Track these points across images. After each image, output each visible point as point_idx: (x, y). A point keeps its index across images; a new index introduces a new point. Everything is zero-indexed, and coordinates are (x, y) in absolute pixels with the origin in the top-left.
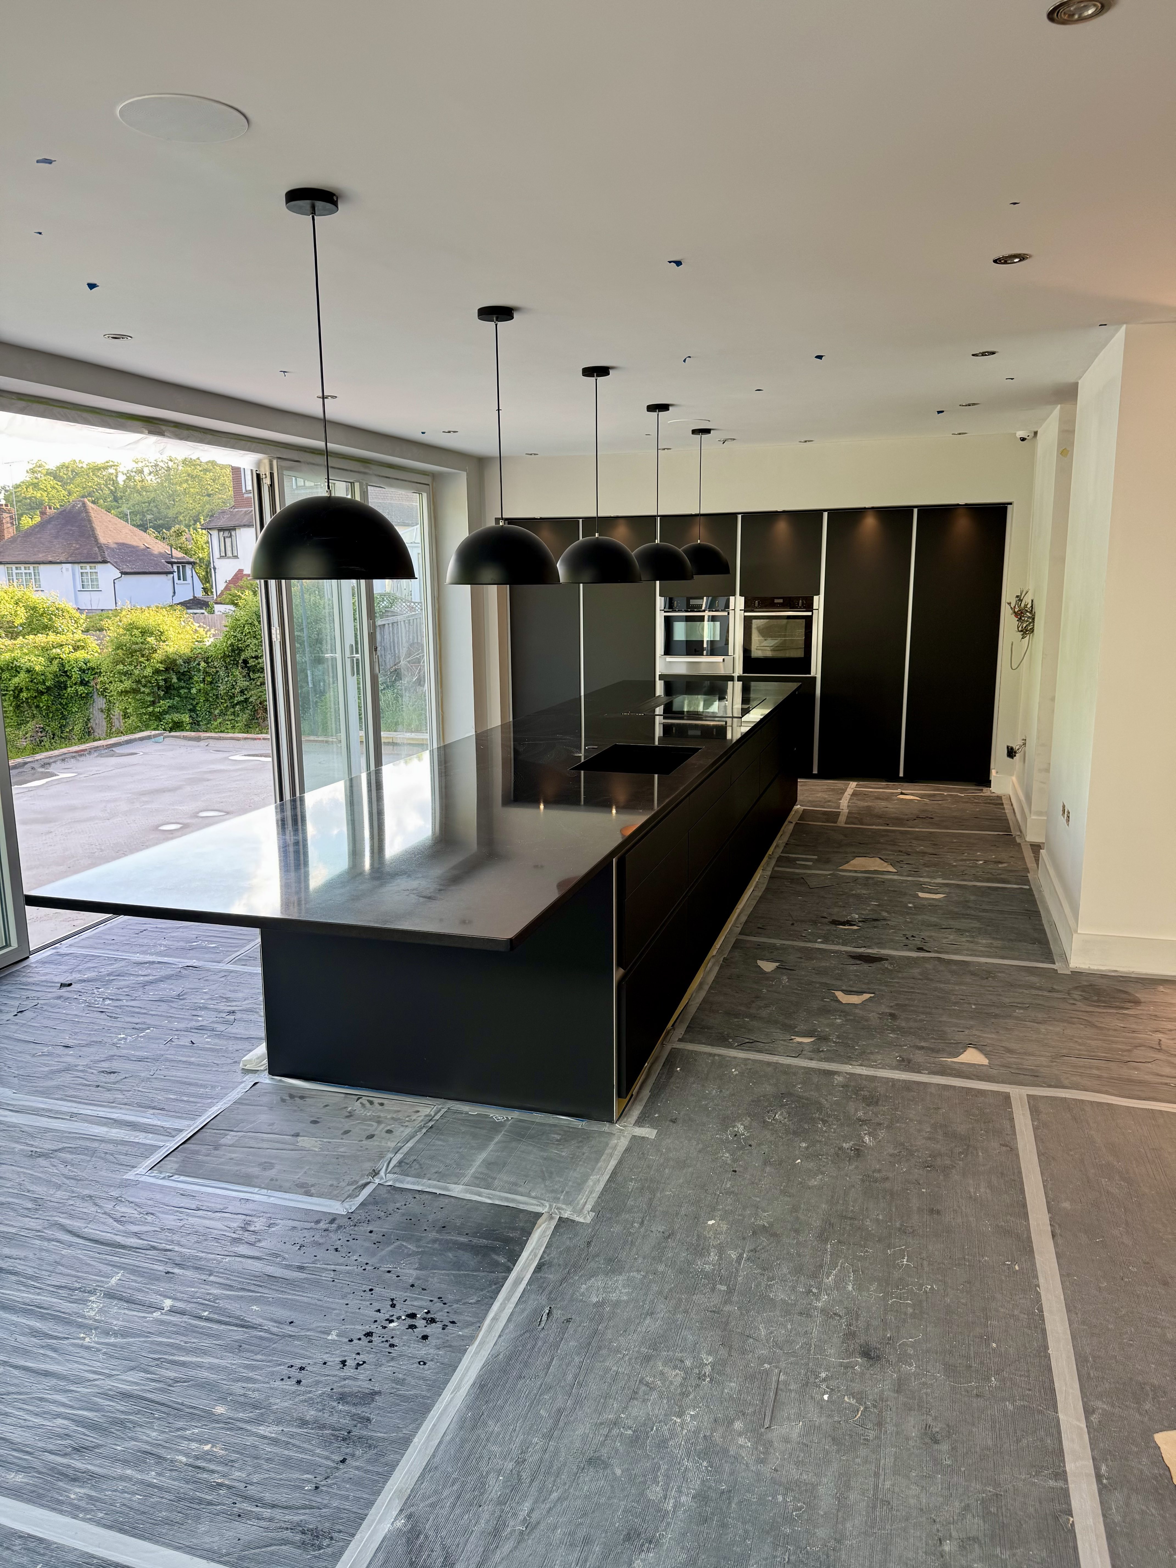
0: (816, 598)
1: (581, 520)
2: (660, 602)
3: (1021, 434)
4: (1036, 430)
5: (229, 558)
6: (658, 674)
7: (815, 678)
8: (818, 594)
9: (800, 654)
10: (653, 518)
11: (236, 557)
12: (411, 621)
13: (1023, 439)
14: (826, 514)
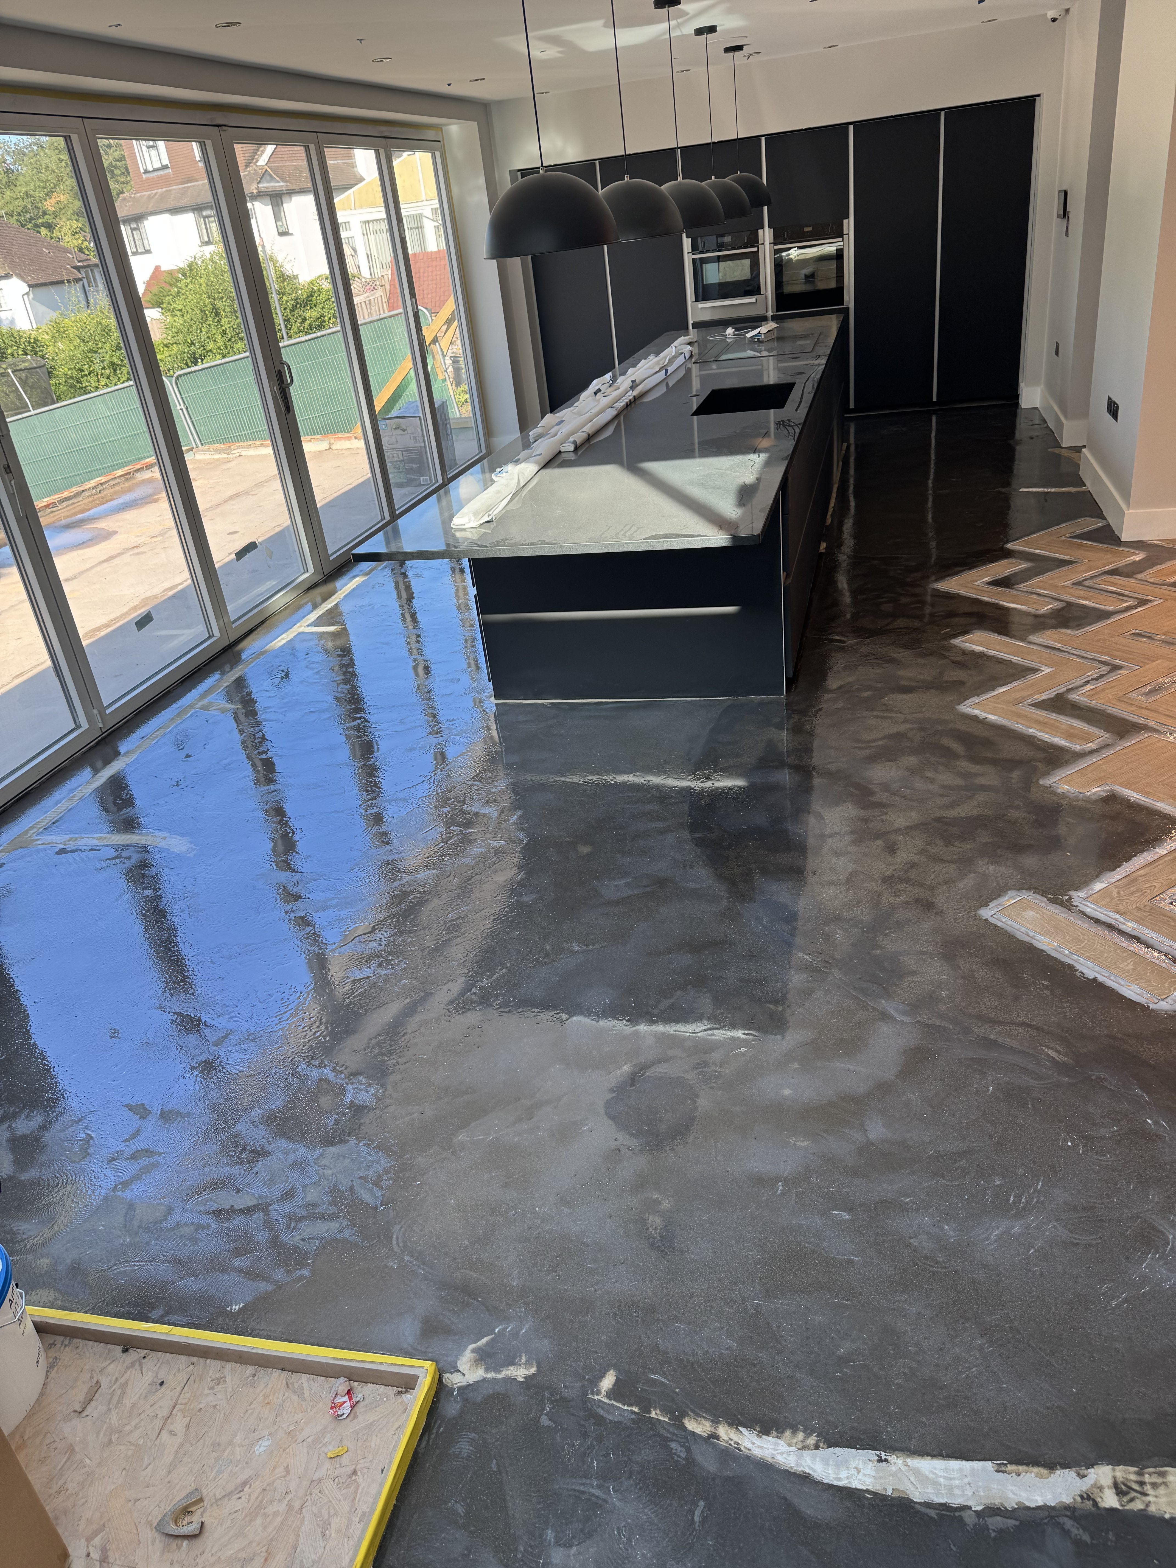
0: (845, 221)
1: (597, 162)
2: (687, 243)
3: (1051, 14)
4: (1067, 7)
5: (141, 253)
6: (691, 322)
7: (848, 309)
8: (847, 217)
9: (833, 285)
10: (673, 150)
11: (148, 252)
12: (372, 301)
13: (1054, 20)
14: (851, 128)
